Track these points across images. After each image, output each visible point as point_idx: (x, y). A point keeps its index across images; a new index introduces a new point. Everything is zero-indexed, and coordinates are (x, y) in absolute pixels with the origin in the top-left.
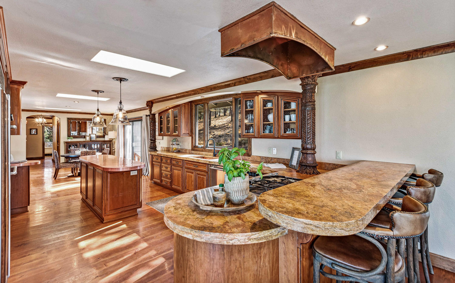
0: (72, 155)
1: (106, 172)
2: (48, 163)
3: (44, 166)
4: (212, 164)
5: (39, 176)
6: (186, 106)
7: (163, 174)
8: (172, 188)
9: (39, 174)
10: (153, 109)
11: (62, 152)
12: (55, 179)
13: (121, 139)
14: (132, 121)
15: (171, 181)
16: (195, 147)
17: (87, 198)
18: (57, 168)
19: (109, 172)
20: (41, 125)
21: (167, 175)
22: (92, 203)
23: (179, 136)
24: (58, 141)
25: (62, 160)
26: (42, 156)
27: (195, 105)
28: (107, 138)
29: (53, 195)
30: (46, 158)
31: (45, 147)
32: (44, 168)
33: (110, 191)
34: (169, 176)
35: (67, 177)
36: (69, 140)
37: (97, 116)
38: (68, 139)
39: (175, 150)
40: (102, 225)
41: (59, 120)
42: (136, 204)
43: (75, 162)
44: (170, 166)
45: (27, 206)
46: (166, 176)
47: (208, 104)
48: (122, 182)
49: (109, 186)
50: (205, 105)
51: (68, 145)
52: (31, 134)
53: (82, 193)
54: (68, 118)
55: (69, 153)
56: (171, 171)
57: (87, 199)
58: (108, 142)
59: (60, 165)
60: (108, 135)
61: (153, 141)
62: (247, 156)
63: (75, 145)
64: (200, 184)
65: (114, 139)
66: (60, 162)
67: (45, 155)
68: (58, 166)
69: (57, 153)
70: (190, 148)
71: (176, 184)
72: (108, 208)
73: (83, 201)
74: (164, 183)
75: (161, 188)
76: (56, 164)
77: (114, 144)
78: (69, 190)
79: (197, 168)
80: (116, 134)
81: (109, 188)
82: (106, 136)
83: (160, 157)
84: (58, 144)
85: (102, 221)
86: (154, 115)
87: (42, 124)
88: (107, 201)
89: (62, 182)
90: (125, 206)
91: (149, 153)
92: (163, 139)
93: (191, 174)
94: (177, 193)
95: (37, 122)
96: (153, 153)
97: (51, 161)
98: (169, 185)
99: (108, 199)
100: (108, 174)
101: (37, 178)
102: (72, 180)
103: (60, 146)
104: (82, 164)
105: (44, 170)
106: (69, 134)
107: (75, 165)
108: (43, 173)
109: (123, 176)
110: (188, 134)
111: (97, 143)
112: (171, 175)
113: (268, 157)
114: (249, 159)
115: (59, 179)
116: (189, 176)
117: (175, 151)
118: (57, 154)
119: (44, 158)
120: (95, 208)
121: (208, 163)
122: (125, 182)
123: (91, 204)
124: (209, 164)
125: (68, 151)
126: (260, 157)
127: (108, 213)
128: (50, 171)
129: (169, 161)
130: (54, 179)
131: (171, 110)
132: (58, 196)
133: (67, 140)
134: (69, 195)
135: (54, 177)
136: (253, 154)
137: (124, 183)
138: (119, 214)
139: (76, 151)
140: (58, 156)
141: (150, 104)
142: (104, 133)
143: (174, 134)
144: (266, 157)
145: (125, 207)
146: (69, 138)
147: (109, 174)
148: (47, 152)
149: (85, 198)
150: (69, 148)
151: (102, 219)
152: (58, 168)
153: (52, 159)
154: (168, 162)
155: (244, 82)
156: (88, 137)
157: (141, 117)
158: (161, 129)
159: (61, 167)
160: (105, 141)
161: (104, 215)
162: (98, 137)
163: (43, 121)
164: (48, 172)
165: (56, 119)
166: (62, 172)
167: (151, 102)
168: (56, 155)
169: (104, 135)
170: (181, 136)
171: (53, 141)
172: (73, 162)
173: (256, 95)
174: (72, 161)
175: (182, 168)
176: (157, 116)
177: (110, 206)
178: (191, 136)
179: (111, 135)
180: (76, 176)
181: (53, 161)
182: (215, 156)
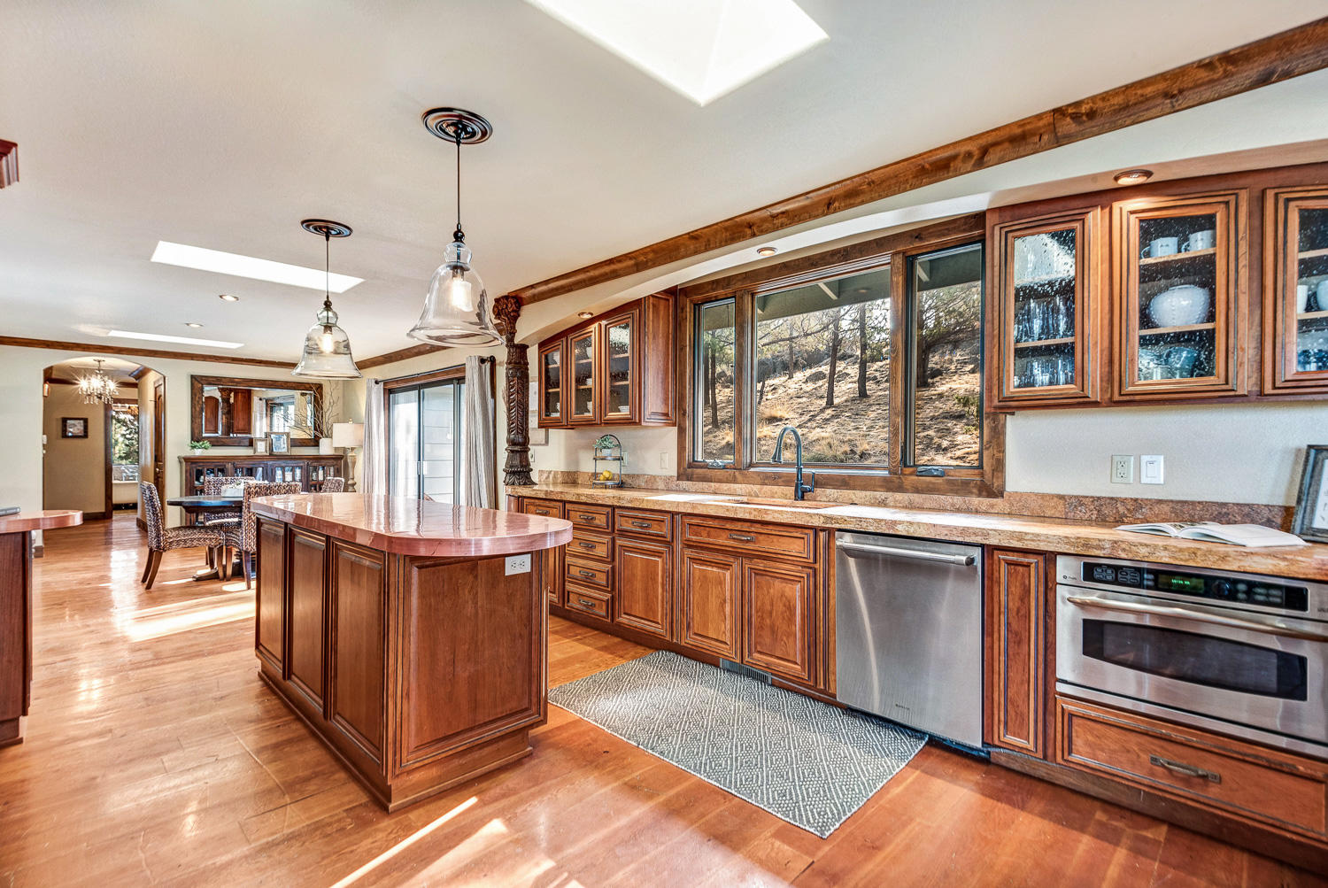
0: (209, 500)
1: (405, 556)
2: (124, 531)
3: (111, 543)
4: (837, 526)
5: (88, 575)
6: (662, 304)
7: (574, 571)
8: (619, 624)
9: (87, 569)
10: (520, 325)
11: (174, 489)
12: (149, 587)
13: (379, 450)
14: (420, 387)
15: (613, 597)
16: (693, 464)
17: (288, 672)
18: (154, 546)
19: (414, 559)
20: (97, 400)
21: (593, 576)
22: (321, 702)
23: (635, 423)
24: (159, 457)
25: (174, 517)
26: (103, 510)
27: (695, 305)
28: (326, 448)
29: (139, 657)
30: (116, 515)
31: (114, 482)
32: (111, 548)
33: (418, 653)
34: (601, 579)
35: (191, 580)
36: (198, 452)
37: (325, 331)
38: (193, 447)
39: (608, 479)
40: (387, 823)
41: (161, 382)
42: (526, 709)
43: (221, 526)
44: (606, 539)
45: (17, 719)
46: (588, 581)
47: (753, 295)
48: (469, 609)
49: (413, 629)
50: (746, 301)
51: (195, 470)
52: (65, 436)
53: (261, 652)
54: (193, 377)
55: (197, 494)
56: (613, 560)
57: (289, 678)
58: (331, 461)
59: (164, 535)
60: (330, 436)
61: (520, 446)
62: (980, 495)
63: (219, 470)
64: (771, 613)
65: (353, 449)
66: (164, 524)
67: (112, 508)
68: (159, 542)
69: (155, 492)
70: (671, 469)
71: (639, 608)
72: (411, 739)
73: (266, 684)
74: (574, 603)
75: (567, 624)
76: (152, 532)
77: (353, 467)
78: (202, 631)
79: (750, 546)
80: (361, 432)
81: (413, 639)
82: (323, 441)
83: (561, 504)
84: (156, 466)
85: (380, 798)
86: (523, 348)
87: (100, 398)
88: (405, 702)
89: (173, 601)
90: (481, 719)
91: (510, 489)
92: (547, 442)
93: (715, 569)
94: (641, 645)
95: (84, 389)
96: (524, 491)
97: (133, 526)
98: (603, 613)
99: (408, 695)
100: (410, 572)
101: (81, 583)
102: (212, 593)
103: (163, 473)
104: (265, 527)
105: (108, 557)
106: (196, 431)
107: (223, 537)
108: (107, 567)
109: (476, 577)
110: (666, 415)
111: (292, 463)
112: (612, 575)
113: (1112, 499)
114: (992, 506)
115: (162, 589)
116: (705, 577)
117: (609, 483)
118: (156, 497)
119: (111, 517)
120: (339, 725)
121: (817, 522)
122: (482, 607)
123: (315, 704)
124: (823, 530)
125: (191, 490)
126: (1062, 497)
127: (409, 760)
128: (131, 561)
129: (601, 520)
130: (142, 588)
131: (596, 325)
132: (159, 659)
133: (189, 453)
134: (203, 655)
135: (144, 581)
136: (1010, 487)
137: (477, 613)
138: (456, 762)
139: (224, 488)
140: (158, 503)
141: (510, 307)
142: (315, 429)
143: (612, 415)
144: (1099, 498)
145: (481, 726)
146: (196, 444)
147: (415, 571)
148: (119, 496)
149: (277, 670)
150: (198, 480)
151: (383, 793)
152: (158, 547)
153: (138, 520)
154: (597, 522)
155: (1045, 137)
156: (263, 443)
157: (461, 368)
158: (548, 402)
159: (171, 543)
160: (318, 458)
161: (393, 773)
162: (295, 443)
163: (104, 387)
164: (124, 563)
165: (151, 380)
166: (171, 563)
167: (513, 297)
168: (151, 499)
169: (315, 436)
170: (643, 424)
171: (142, 461)
172: (215, 527)
173: (1096, 206)
174: (210, 522)
175: (669, 544)
176: (533, 354)
177: (419, 730)
178: (674, 425)
179: (341, 436)
180: (225, 578)
181: (142, 526)
182: (802, 498)
